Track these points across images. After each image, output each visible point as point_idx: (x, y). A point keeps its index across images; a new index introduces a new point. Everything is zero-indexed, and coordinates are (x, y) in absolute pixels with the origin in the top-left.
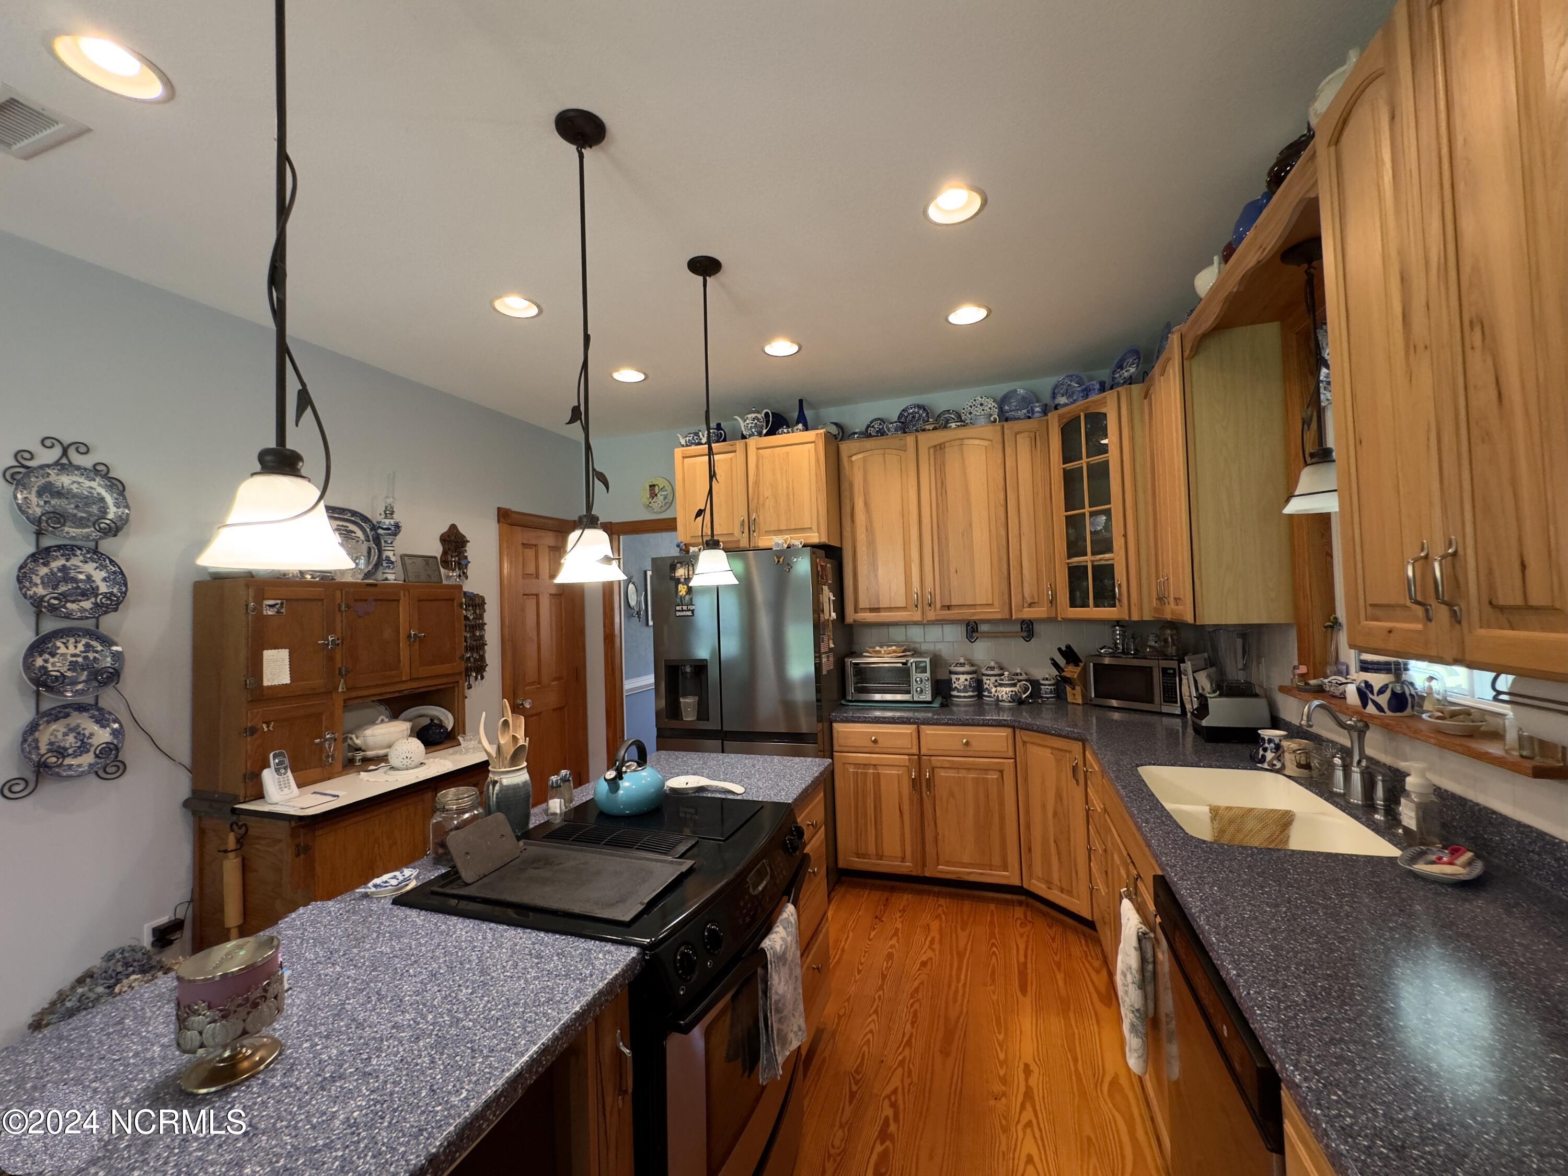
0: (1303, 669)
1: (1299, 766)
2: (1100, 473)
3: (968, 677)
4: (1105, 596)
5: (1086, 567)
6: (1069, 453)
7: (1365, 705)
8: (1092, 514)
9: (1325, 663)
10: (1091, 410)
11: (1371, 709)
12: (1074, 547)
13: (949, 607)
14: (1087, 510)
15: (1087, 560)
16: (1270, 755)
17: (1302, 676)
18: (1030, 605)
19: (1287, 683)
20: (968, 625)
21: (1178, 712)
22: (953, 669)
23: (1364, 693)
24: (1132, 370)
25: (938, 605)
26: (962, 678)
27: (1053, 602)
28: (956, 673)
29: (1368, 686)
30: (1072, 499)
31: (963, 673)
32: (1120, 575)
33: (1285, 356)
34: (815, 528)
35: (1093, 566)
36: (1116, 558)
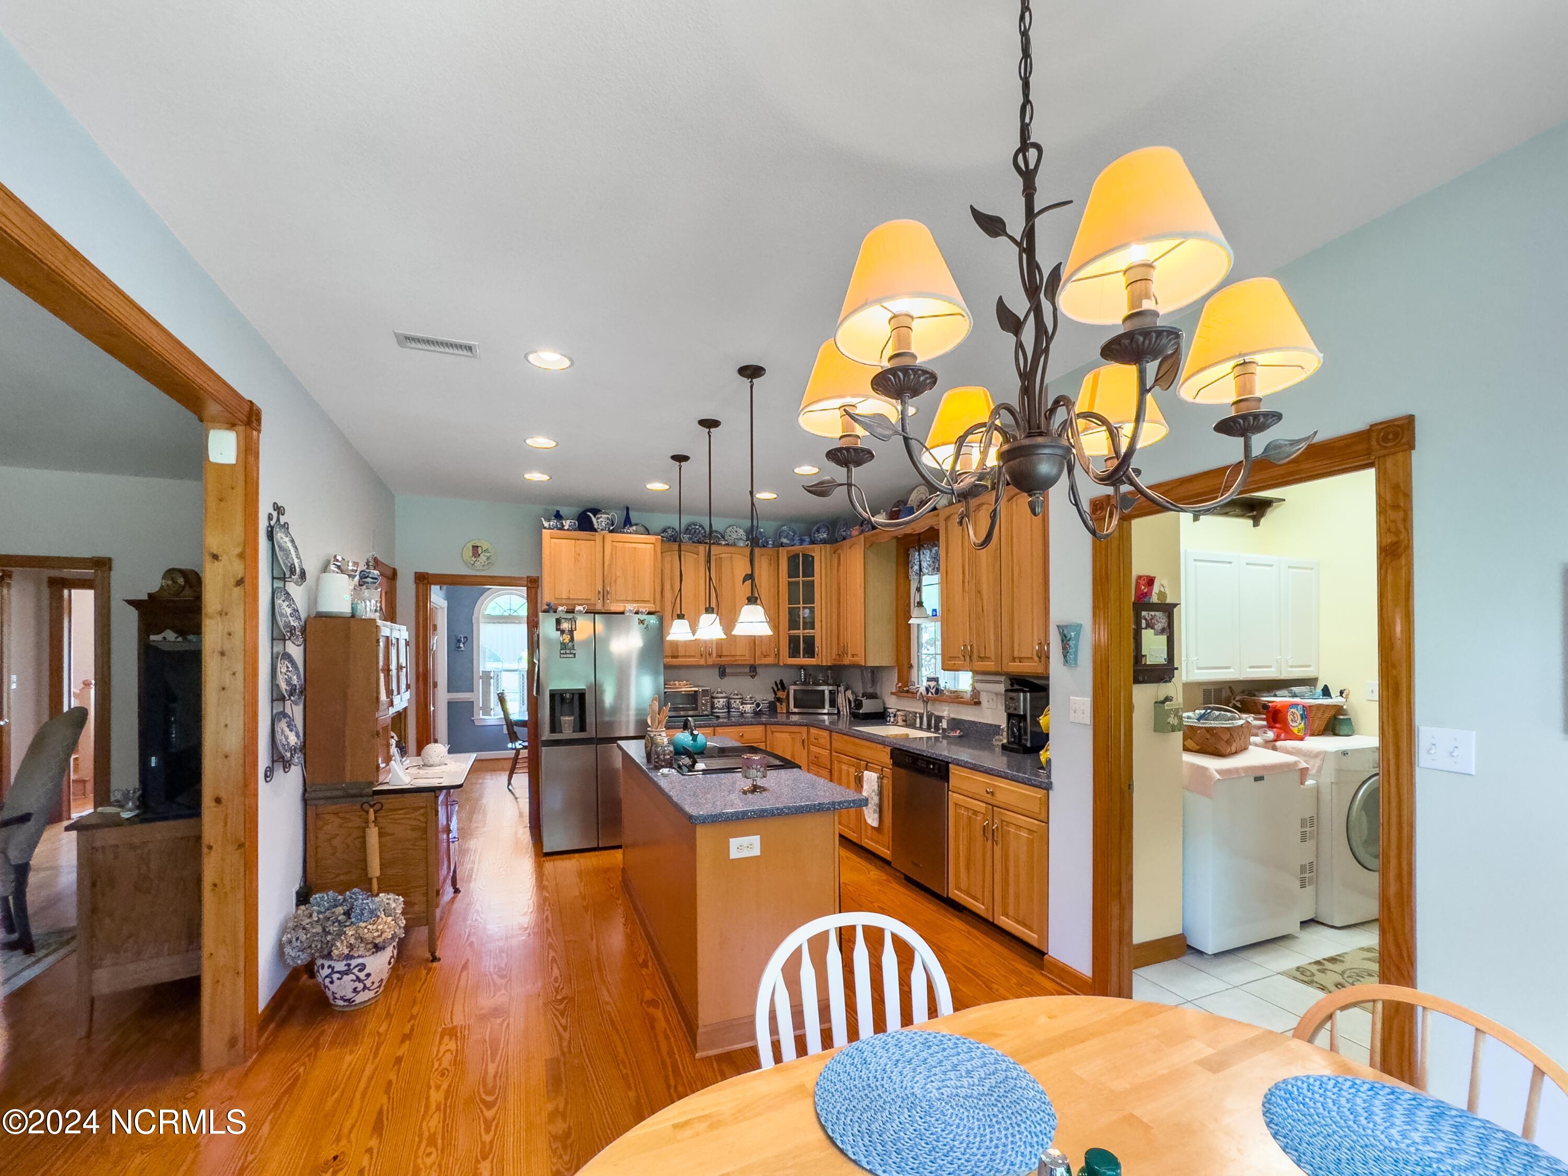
0: (900, 684)
1: (903, 721)
2: (810, 586)
3: (725, 700)
4: (810, 651)
5: (799, 636)
6: (793, 573)
7: (928, 693)
8: (804, 608)
9: (908, 682)
10: (806, 552)
11: (930, 694)
12: (793, 623)
13: (720, 656)
14: (801, 605)
15: (800, 632)
16: (892, 719)
17: (899, 687)
18: (765, 656)
19: (894, 691)
20: (720, 668)
21: (836, 712)
22: (715, 695)
23: (927, 690)
24: (825, 536)
25: (714, 655)
26: (722, 700)
27: (777, 655)
28: (717, 698)
29: (930, 686)
30: (792, 599)
31: (722, 698)
32: (817, 643)
33: (898, 554)
34: (652, 601)
35: (803, 636)
36: (817, 633)
